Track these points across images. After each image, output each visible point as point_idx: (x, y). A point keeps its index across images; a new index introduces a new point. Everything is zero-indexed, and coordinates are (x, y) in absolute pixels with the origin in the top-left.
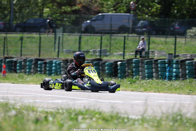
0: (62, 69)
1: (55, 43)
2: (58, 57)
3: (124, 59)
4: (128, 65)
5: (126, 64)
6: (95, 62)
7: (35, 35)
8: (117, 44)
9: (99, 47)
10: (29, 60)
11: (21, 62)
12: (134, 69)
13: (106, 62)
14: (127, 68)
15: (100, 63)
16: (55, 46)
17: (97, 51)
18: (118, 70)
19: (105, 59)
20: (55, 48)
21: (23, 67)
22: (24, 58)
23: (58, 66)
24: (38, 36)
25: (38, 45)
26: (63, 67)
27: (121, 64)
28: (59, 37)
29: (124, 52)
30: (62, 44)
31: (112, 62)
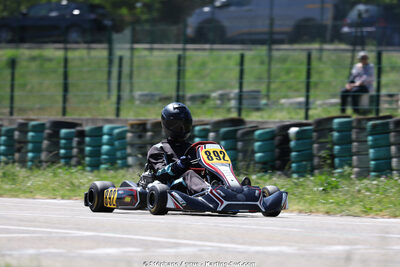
0: (129, 150)
1: (109, 73)
2: (118, 115)
3: (307, 117)
4: (319, 137)
5: (315, 134)
6: (223, 130)
7: (53, 52)
8: (288, 72)
9: (237, 85)
10: (34, 126)
11: (12, 131)
12: (337, 148)
13: (256, 128)
14: (315, 146)
15: (240, 132)
16: (109, 85)
17: (232, 95)
18: (290, 150)
19: (252, 118)
20: (109, 90)
21: (17, 146)
22: (19, 119)
23: (116, 143)
24: (60, 54)
25: (61, 80)
26: (132, 145)
27: (298, 133)
28: (121, 59)
29: (307, 97)
30: (131, 76)
31: (273, 127)
